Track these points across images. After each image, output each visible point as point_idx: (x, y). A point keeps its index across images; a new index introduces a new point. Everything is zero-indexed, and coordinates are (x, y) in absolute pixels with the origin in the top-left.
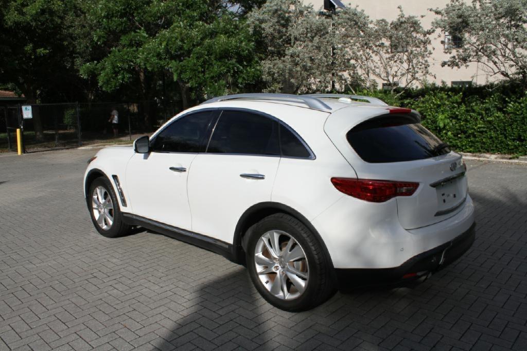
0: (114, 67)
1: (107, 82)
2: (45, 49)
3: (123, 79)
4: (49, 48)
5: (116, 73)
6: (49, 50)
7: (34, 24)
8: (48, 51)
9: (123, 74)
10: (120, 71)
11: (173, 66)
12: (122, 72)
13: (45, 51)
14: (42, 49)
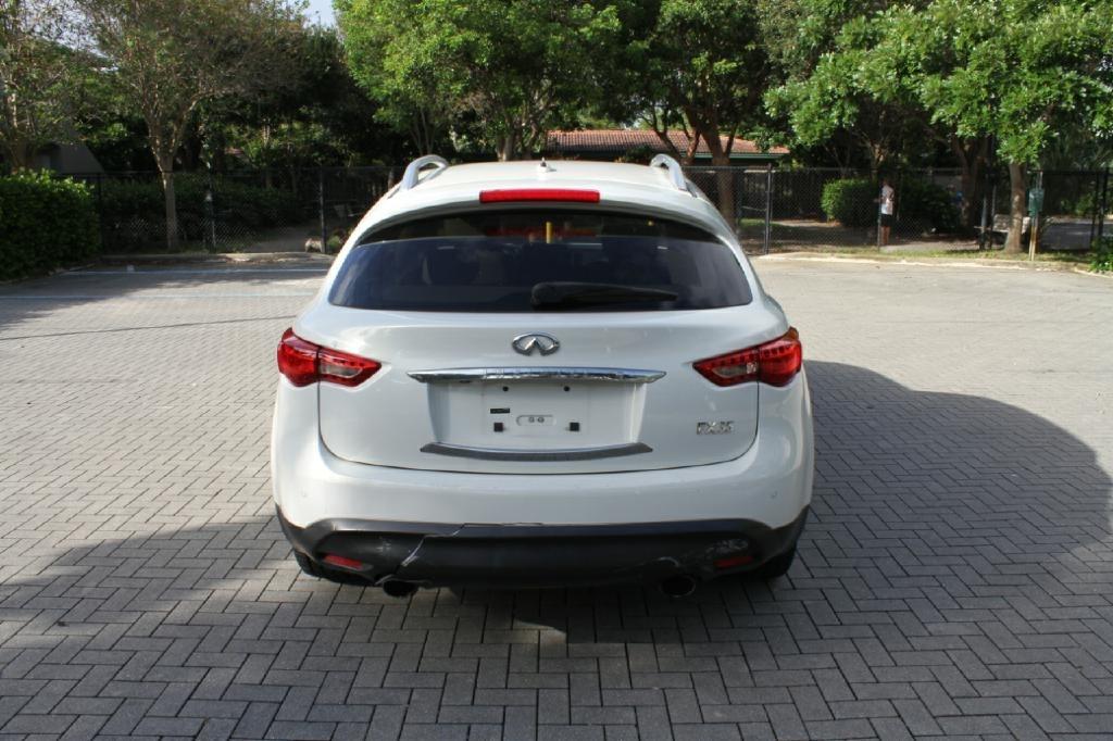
0: (823, 93)
1: (807, 124)
2: (731, 60)
3: (840, 118)
4: (737, 59)
5: (829, 106)
6: (737, 63)
7: (705, 14)
8: (735, 65)
9: (842, 106)
10: (835, 100)
11: (926, 87)
12: (839, 103)
13: (728, 66)
14: (724, 61)
